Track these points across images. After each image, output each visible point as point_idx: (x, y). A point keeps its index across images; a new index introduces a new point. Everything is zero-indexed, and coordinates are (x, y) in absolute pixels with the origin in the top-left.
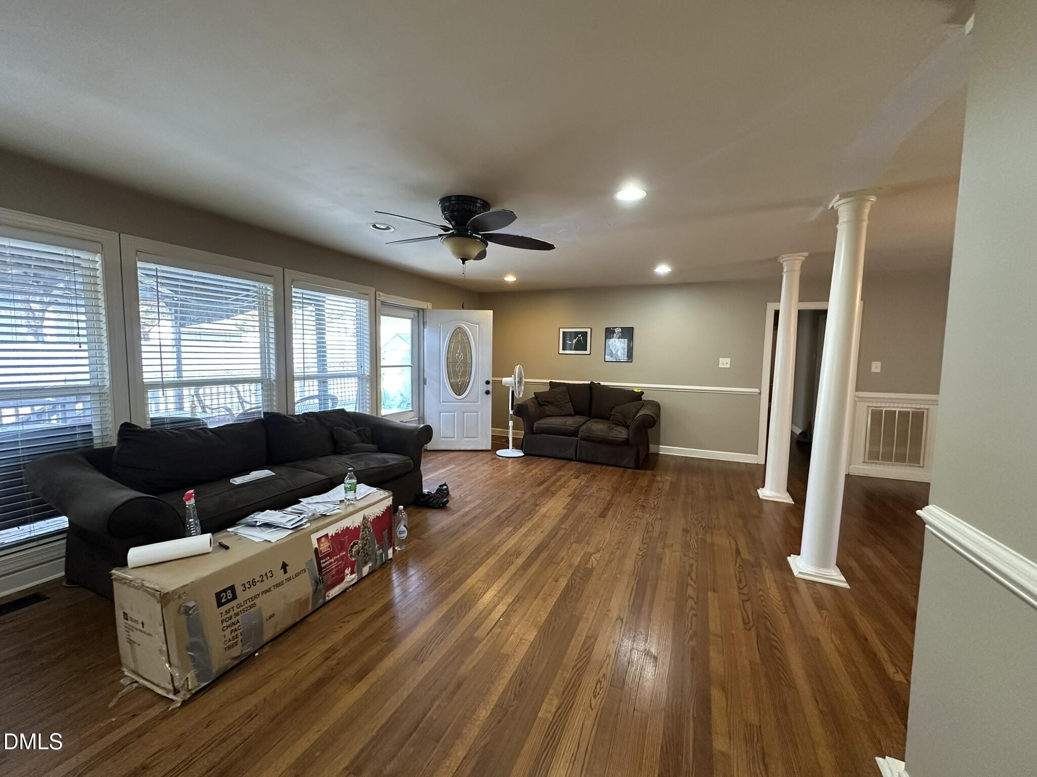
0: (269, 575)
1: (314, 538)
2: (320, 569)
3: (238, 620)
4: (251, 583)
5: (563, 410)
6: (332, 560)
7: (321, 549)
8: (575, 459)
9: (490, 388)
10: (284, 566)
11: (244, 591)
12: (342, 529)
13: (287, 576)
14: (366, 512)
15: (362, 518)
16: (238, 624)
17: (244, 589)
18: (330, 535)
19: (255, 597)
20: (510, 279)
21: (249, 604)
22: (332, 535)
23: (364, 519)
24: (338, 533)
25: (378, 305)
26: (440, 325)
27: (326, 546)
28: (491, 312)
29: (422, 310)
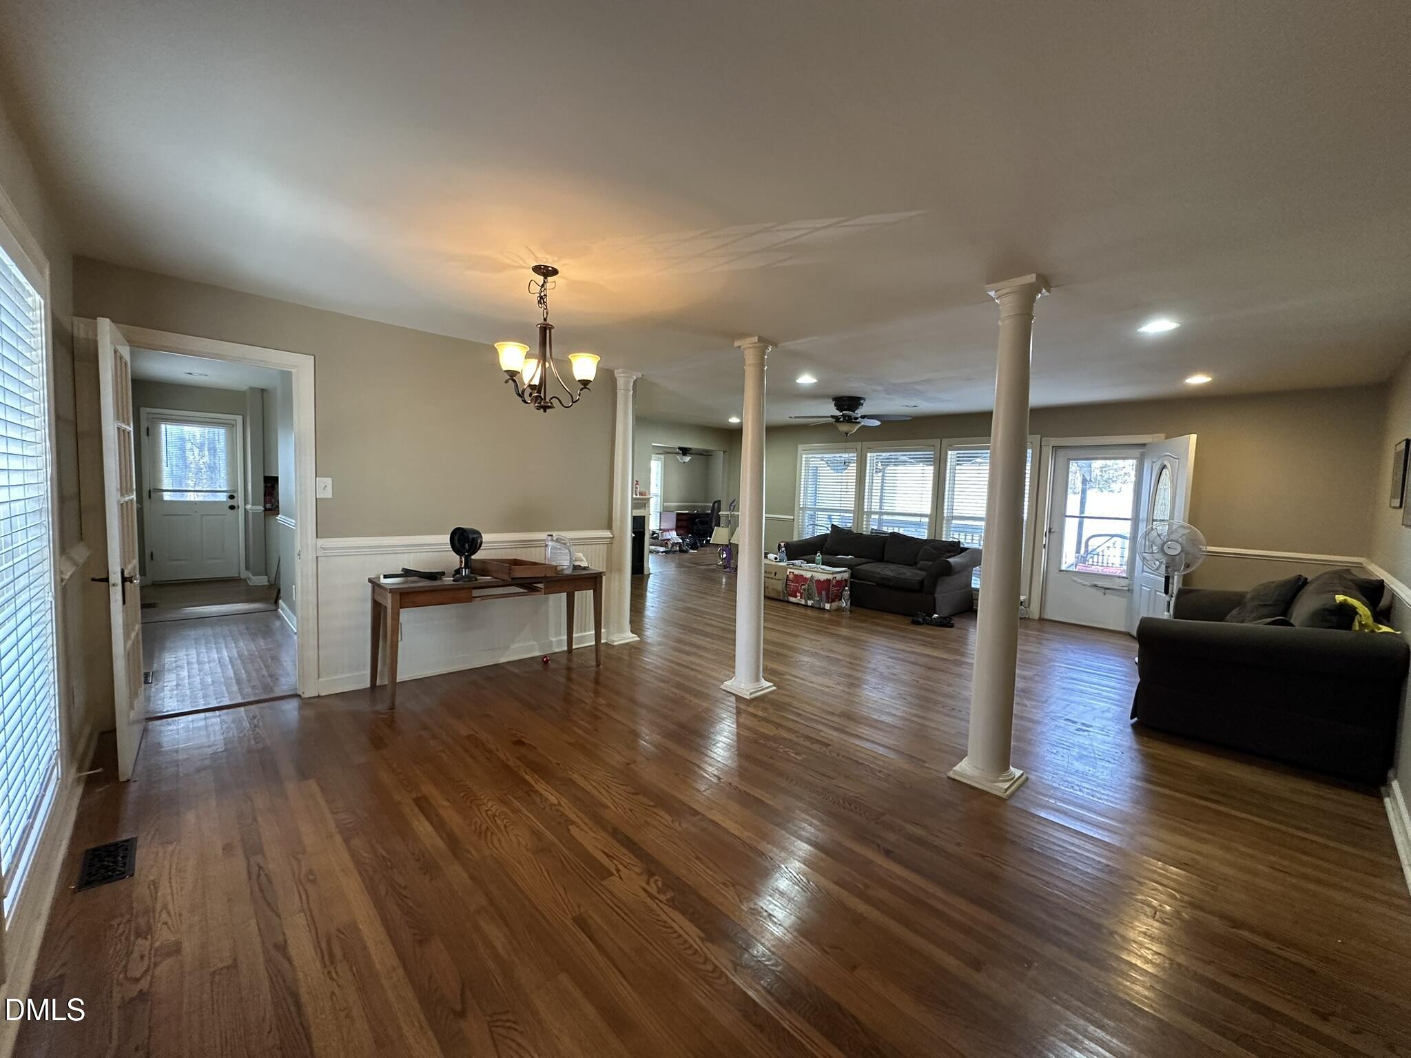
6: (793, 584)
12: (800, 574)
18: (794, 573)
20: (1199, 379)
23: (812, 576)
24: (803, 576)
25: (1048, 451)
26: (1153, 462)
27: (791, 576)
28: (1193, 437)
29: (1144, 445)
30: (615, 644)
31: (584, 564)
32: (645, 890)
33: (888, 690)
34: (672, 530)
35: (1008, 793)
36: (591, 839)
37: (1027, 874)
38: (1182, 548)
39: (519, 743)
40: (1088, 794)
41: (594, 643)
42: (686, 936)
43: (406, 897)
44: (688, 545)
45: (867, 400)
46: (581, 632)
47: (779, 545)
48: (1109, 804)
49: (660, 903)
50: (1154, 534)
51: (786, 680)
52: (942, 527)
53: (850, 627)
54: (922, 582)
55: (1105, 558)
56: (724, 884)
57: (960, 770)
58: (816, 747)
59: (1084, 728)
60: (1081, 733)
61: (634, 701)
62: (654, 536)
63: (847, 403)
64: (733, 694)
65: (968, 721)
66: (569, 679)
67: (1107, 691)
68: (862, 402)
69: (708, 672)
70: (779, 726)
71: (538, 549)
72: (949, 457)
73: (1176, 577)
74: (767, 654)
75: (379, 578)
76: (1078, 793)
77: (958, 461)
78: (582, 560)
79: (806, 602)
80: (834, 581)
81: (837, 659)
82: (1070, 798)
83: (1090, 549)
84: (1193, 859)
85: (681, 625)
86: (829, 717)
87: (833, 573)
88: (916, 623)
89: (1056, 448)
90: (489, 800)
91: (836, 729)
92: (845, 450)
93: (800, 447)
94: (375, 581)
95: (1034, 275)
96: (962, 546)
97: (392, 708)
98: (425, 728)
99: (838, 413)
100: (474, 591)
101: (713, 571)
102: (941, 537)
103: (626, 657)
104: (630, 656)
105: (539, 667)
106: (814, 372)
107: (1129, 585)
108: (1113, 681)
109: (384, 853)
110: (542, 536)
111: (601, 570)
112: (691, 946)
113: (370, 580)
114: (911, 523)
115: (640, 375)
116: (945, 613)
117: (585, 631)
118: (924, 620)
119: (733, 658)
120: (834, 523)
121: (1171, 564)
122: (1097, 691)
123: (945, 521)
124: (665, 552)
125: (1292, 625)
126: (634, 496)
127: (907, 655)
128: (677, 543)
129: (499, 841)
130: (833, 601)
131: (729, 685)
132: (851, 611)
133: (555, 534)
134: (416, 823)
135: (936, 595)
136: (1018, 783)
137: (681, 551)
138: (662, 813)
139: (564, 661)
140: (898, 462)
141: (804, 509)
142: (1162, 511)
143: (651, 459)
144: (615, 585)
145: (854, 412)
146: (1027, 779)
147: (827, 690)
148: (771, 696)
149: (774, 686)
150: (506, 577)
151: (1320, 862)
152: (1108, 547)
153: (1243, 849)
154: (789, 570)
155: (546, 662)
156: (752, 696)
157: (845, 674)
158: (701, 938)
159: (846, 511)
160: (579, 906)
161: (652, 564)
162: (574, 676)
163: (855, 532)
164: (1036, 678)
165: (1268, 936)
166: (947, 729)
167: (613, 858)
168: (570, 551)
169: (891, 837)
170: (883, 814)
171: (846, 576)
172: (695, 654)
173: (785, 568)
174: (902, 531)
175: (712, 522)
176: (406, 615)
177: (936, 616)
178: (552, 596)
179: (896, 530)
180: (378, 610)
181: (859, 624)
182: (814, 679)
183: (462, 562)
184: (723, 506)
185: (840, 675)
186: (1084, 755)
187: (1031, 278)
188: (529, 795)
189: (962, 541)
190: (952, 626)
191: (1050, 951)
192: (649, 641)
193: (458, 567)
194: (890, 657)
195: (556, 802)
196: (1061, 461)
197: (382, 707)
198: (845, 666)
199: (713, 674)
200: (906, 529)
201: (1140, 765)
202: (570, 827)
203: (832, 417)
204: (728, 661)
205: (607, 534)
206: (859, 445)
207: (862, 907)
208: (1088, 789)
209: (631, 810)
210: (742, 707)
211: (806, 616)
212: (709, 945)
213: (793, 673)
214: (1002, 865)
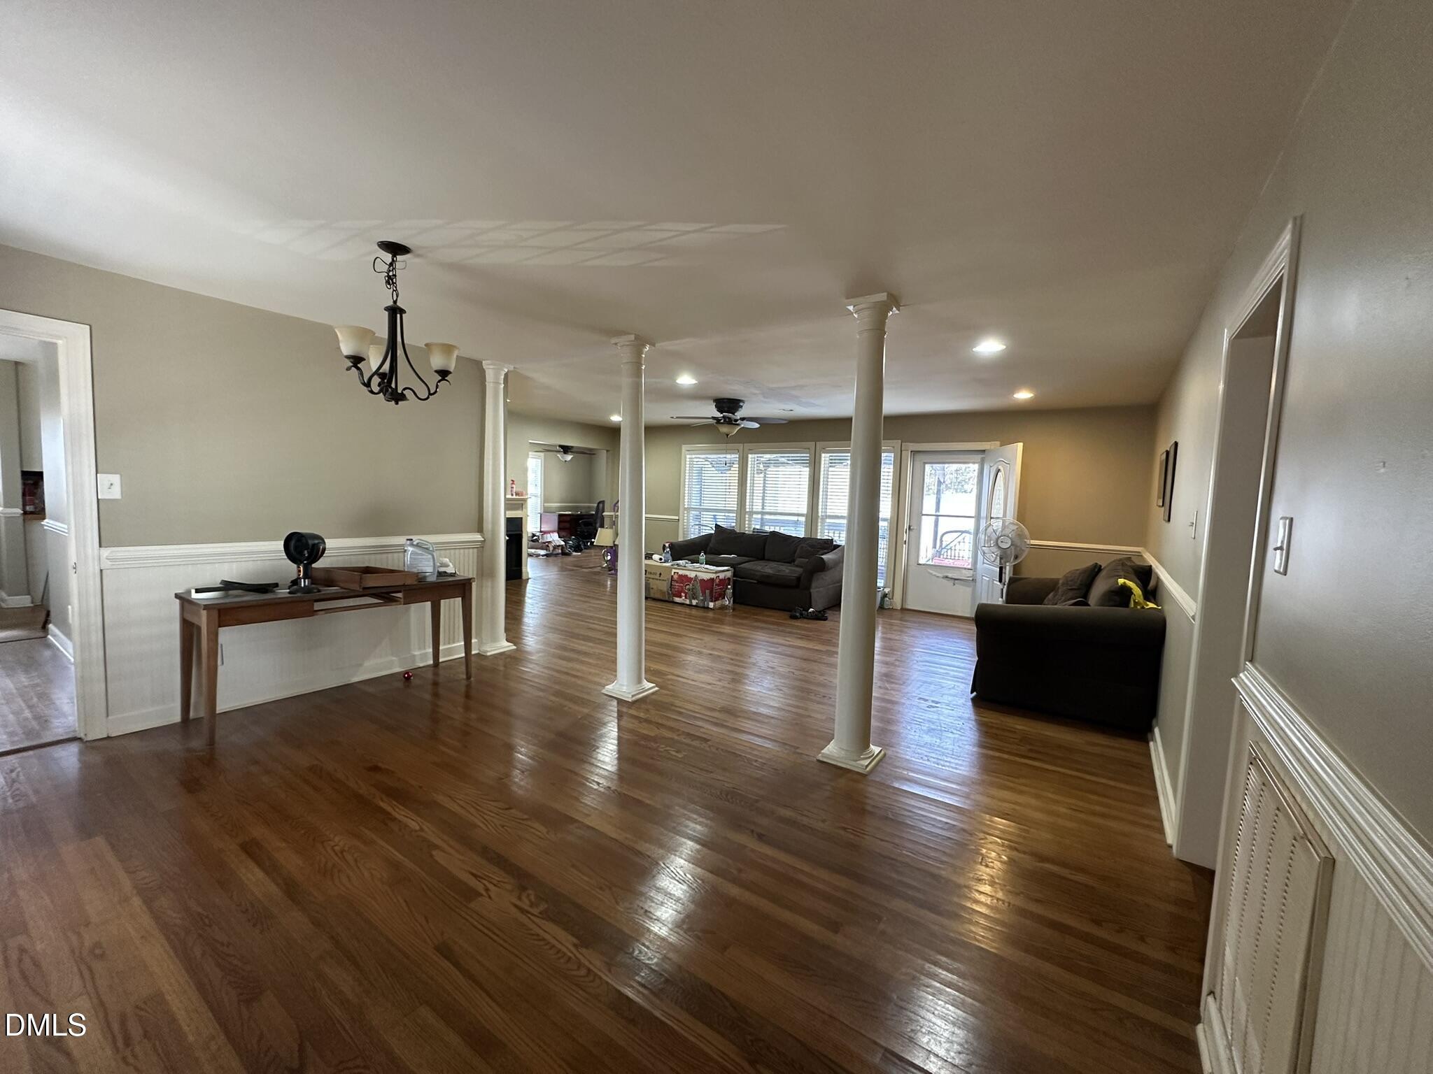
2: (671, 584)
6: (677, 585)
12: (684, 574)
14: (698, 574)
15: (696, 576)
18: (679, 573)
25: (907, 455)
26: (991, 467)
27: (676, 577)
28: (1020, 445)
29: (983, 451)
30: (489, 654)
31: (450, 570)
32: (516, 906)
33: (766, 683)
34: (553, 532)
35: (868, 769)
36: (456, 861)
37: (882, 840)
38: (1012, 542)
39: (375, 769)
40: (934, 763)
41: (463, 655)
42: (559, 946)
43: (228, 955)
44: (571, 547)
45: (746, 403)
46: (449, 643)
47: (664, 545)
48: (951, 769)
49: (532, 917)
50: (990, 530)
51: (669, 680)
52: (817, 526)
53: (733, 624)
54: (799, 579)
55: (957, 552)
56: (601, 888)
57: (828, 753)
58: (696, 743)
59: (934, 705)
60: (932, 709)
61: (508, 713)
62: (534, 539)
63: (728, 405)
64: (615, 698)
65: (834, 706)
66: (436, 695)
67: (953, 671)
68: (741, 404)
69: (590, 677)
70: (659, 725)
71: (396, 555)
72: (823, 459)
73: (1008, 567)
74: (650, 655)
75: (189, 592)
76: (927, 762)
77: (831, 463)
78: (447, 566)
79: (691, 601)
80: (718, 580)
81: (719, 656)
82: (920, 768)
83: (944, 544)
84: (1014, 809)
85: (562, 631)
86: (709, 713)
87: (716, 572)
88: (793, 617)
89: (914, 453)
90: (335, 835)
91: (716, 724)
92: (727, 451)
93: (684, 447)
94: (183, 596)
95: (885, 294)
96: (834, 543)
97: (211, 742)
98: (256, 762)
99: (719, 415)
100: (315, 604)
101: (598, 573)
102: (817, 535)
103: (502, 668)
104: (505, 666)
105: (400, 685)
106: (696, 374)
107: (973, 575)
108: (958, 662)
109: (200, 910)
110: (401, 540)
111: (471, 576)
112: (565, 954)
113: (177, 596)
114: (788, 522)
115: (511, 368)
116: (820, 607)
117: (454, 643)
118: (801, 614)
119: (614, 661)
120: (718, 523)
121: (1003, 557)
122: (947, 671)
123: (819, 520)
124: (546, 555)
125: (1089, 605)
126: (509, 496)
127: (784, 648)
128: (559, 546)
129: (348, 877)
130: (717, 599)
131: (610, 688)
132: (734, 609)
133: (416, 539)
134: (244, 871)
135: (812, 591)
136: (877, 759)
137: (564, 554)
138: (536, 825)
139: (430, 675)
140: (777, 464)
141: (689, 509)
142: (997, 511)
143: (528, 457)
144: (487, 592)
145: (734, 414)
146: (885, 755)
147: (709, 687)
148: (654, 697)
149: (657, 686)
150: (356, 587)
151: (1105, 800)
152: (959, 542)
153: (1050, 795)
154: (674, 571)
155: (408, 679)
156: (634, 698)
157: (729, 671)
158: (575, 946)
159: (729, 511)
160: (442, 934)
161: (532, 568)
162: (441, 691)
163: (738, 531)
164: (897, 663)
165: (1064, 865)
166: (819, 716)
167: (482, 878)
168: (433, 556)
169: (764, 821)
170: (757, 801)
171: (729, 574)
172: (577, 660)
173: (670, 569)
174: (782, 531)
175: (596, 523)
176: (227, 636)
177: (811, 610)
178: (413, 607)
179: (777, 530)
180: (189, 631)
181: (740, 621)
182: (696, 676)
183: (300, 571)
184: (607, 506)
185: (721, 672)
186: (933, 729)
187: (882, 297)
188: (386, 824)
189: (835, 539)
190: (826, 619)
191: (898, 904)
192: (528, 649)
193: (295, 577)
194: (770, 652)
195: (418, 828)
196: (918, 464)
197: (198, 743)
198: (727, 663)
199: (596, 679)
200: (786, 528)
201: (976, 733)
202: (434, 853)
203: (713, 418)
204: (610, 665)
205: (478, 537)
206: (740, 446)
207: (735, 891)
208: (934, 758)
209: (503, 827)
210: (625, 710)
211: (690, 616)
212: (584, 951)
213: (676, 673)
214: (861, 835)
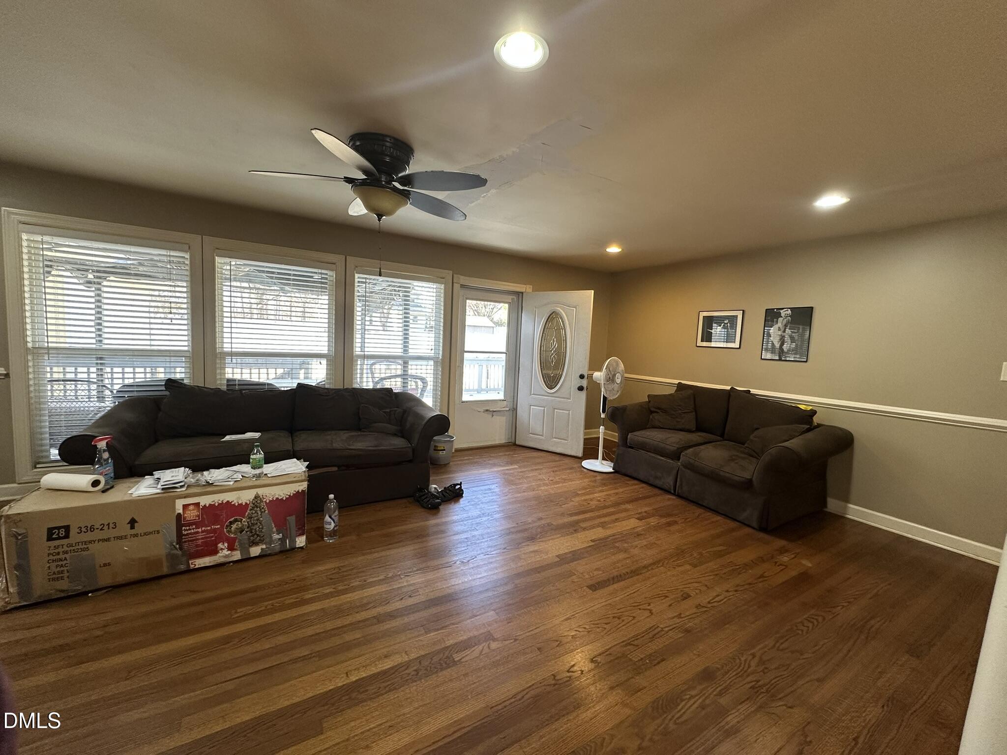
0: (111, 525)
1: (179, 505)
2: (179, 535)
3: (65, 558)
4: (89, 529)
5: (678, 422)
6: (200, 530)
7: (186, 515)
8: (672, 492)
9: (584, 383)
10: (133, 523)
11: (78, 533)
12: (220, 502)
13: (133, 532)
14: (261, 491)
15: (254, 496)
16: (65, 562)
17: (79, 532)
18: (202, 504)
19: (90, 542)
20: (614, 249)
21: (81, 546)
22: (205, 506)
23: (256, 497)
24: (214, 505)
25: (457, 288)
26: (535, 308)
28: (593, 293)
29: (522, 293)
54: (414, 450)
68: (410, 158)
79: (246, 553)
89: (461, 286)
107: (508, 406)
154: (182, 503)
